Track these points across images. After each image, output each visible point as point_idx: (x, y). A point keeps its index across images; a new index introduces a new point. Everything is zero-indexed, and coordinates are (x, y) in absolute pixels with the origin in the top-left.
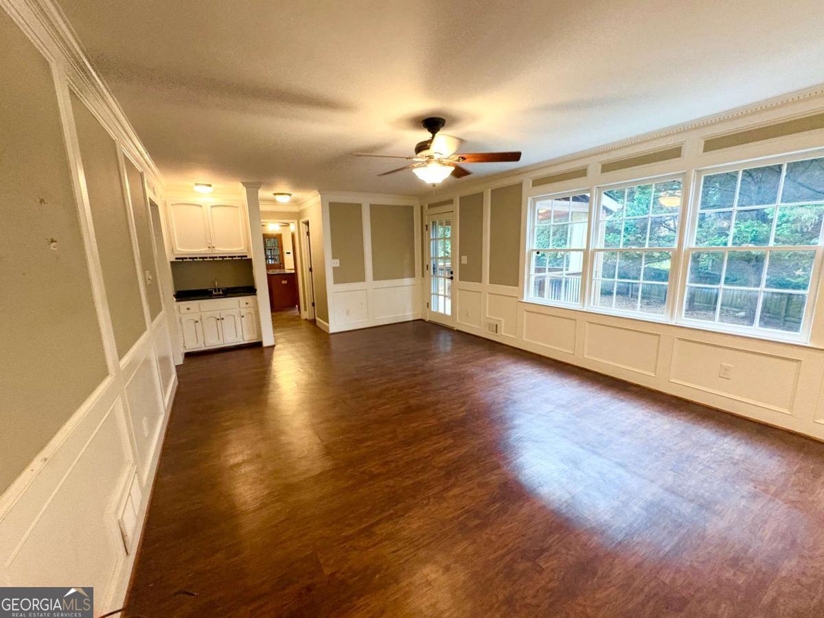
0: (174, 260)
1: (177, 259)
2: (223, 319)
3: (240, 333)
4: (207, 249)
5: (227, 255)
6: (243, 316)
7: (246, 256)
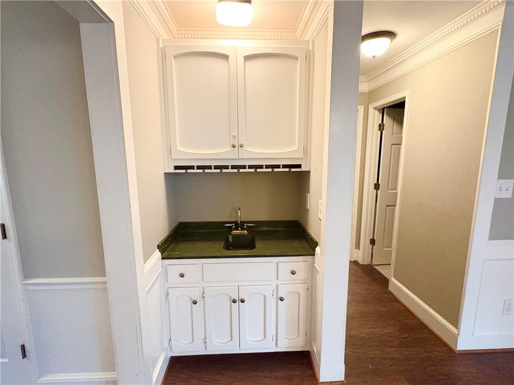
0: (172, 170)
1: (176, 168)
2: (243, 301)
3: (271, 331)
4: (230, 149)
5: (264, 163)
6: (282, 299)
7: (299, 166)
